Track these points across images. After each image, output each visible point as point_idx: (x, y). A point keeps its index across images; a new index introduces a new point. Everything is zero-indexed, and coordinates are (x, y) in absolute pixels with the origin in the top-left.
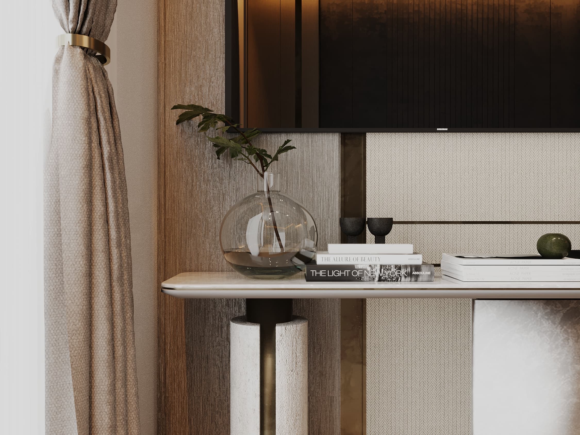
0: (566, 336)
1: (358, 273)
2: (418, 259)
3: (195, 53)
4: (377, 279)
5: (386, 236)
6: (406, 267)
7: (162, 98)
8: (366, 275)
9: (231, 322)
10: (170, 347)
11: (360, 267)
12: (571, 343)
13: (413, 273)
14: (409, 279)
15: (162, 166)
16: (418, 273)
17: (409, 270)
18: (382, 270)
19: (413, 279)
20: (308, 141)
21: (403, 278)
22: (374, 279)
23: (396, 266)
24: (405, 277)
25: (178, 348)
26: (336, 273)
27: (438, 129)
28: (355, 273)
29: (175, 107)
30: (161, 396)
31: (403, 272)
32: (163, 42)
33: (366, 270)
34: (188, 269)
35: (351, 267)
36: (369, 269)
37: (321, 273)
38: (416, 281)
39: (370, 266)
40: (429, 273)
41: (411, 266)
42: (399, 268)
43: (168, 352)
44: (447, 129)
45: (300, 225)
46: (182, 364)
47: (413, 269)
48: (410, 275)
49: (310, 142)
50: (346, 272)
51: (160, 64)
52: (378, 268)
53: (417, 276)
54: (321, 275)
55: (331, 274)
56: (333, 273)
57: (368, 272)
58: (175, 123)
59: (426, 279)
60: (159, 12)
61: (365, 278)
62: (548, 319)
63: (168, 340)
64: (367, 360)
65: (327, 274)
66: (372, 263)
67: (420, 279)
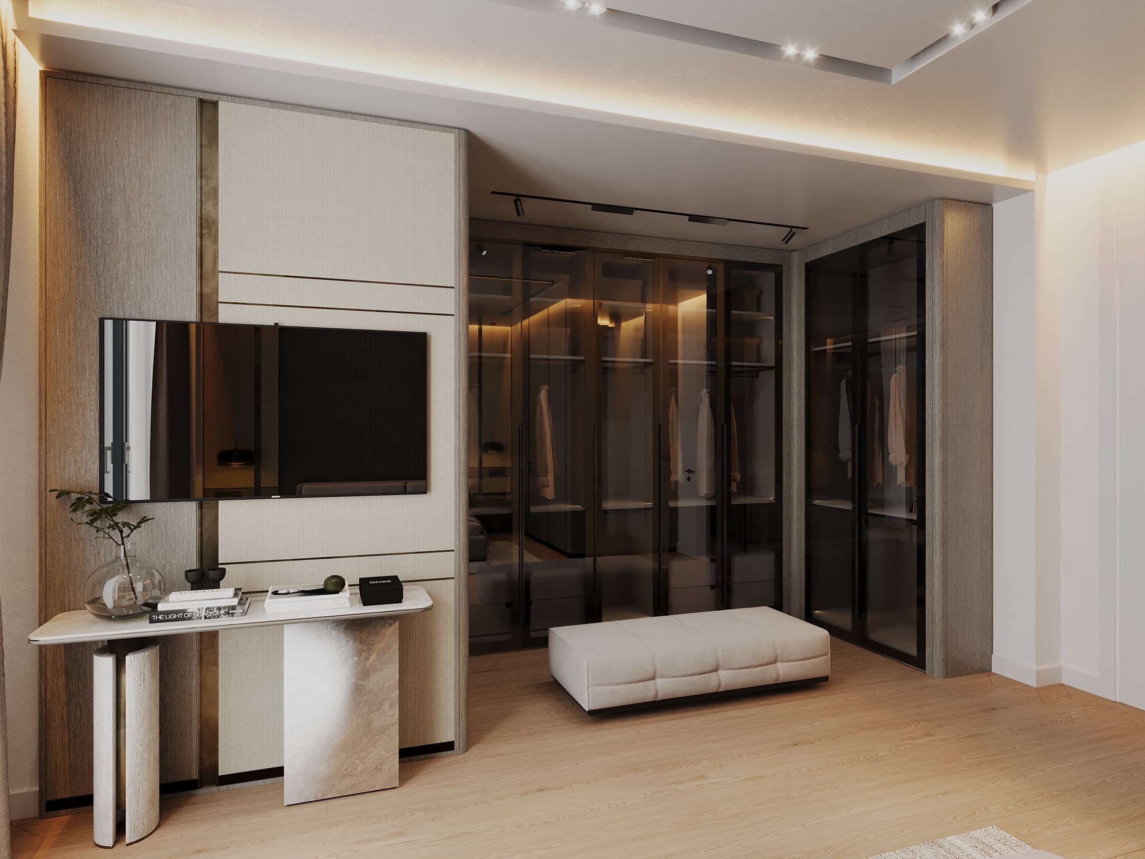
0: (347, 639)
1: (189, 615)
2: (235, 602)
3: (73, 443)
4: (203, 618)
5: (221, 582)
6: (225, 608)
7: (44, 478)
8: (195, 616)
9: (94, 655)
10: (51, 670)
11: (190, 611)
12: (351, 643)
13: (230, 612)
14: (227, 616)
15: (43, 531)
16: (233, 611)
17: (227, 610)
18: (207, 611)
19: (230, 616)
20: (171, 508)
21: (223, 616)
22: (201, 618)
23: (218, 608)
24: (224, 615)
25: (57, 670)
26: (172, 617)
27: (273, 497)
28: (186, 615)
29: (51, 491)
30: (42, 709)
31: (222, 612)
32: (44, 435)
33: (195, 612)
34: (67, 609)
35: (184, 611)
36: (197, 611)
37: (160, 617)
38: (233, 616)
39: (199, 609)
40: (242, 611)
41: (229, 607)
42: (219, 609)
43: (48, 674)
44: (279, 496)
45: (149, 581)
46: (61, 682)
47: (230, 609)
48: (228, 613)
49: (172, 508)
50: (180, 615)
51: (42, 453)
52: (205, 610)
53: (233, 613)
54: (160, 619)
55: (168, 617)
56: (170, 616)
57: (196, 614)
58: (55, 498)
59: (239, 615)
60: (40, 411)
61: (194, 618)
62: (335, 630)
63: (49, 665)
64: (219, 663)
65: (165, 618)
66: (200, 607)
67: (235, 615)
